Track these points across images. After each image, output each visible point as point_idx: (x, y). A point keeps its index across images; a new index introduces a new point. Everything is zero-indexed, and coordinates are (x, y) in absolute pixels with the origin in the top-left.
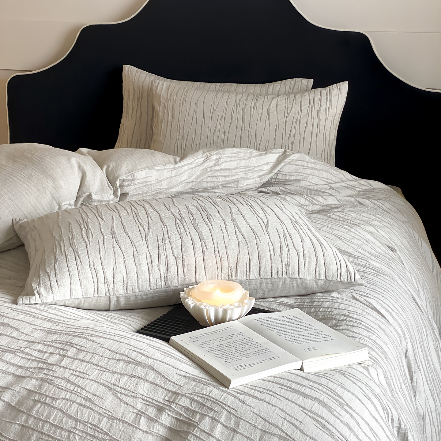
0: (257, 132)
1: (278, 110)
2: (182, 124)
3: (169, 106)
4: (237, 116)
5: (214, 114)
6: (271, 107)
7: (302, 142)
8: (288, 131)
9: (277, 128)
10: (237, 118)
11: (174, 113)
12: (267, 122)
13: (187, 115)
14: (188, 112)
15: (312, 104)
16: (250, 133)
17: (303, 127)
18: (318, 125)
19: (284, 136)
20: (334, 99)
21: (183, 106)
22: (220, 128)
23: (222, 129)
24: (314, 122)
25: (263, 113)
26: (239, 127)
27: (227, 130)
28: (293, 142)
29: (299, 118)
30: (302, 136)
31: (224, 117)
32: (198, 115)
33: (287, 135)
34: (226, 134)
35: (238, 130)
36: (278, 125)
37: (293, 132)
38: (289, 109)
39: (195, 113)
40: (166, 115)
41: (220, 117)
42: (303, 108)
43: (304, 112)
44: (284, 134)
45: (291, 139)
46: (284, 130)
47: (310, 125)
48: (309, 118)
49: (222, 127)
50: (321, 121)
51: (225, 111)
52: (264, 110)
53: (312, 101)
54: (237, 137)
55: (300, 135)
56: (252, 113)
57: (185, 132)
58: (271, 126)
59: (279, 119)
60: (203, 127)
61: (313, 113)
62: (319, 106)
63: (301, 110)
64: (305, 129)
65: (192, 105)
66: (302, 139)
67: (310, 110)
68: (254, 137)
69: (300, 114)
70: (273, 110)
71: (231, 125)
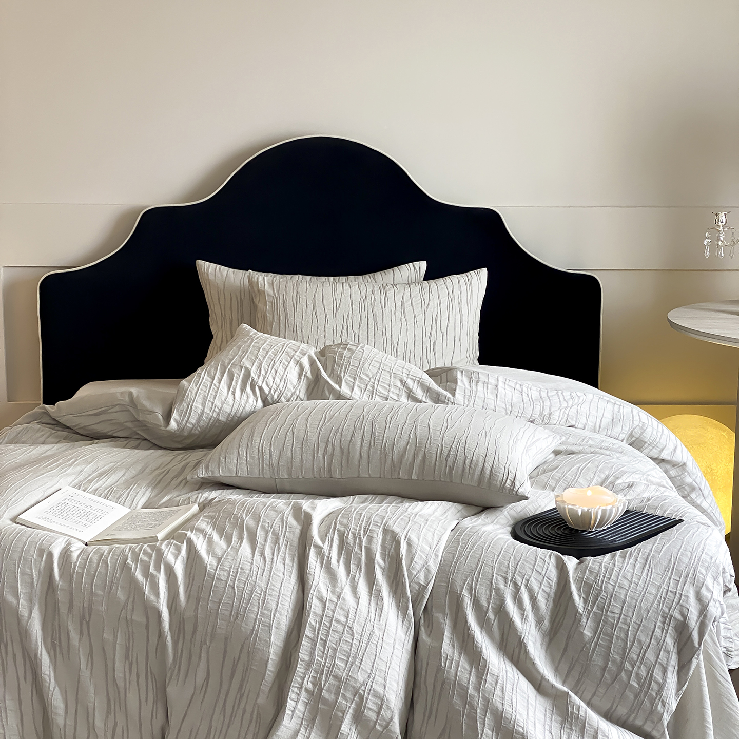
0: (393, 332)
1: (414, 304)
2: (299, 327)
3: (279, 305)
4: (366, 314)
5: (338, 313)
6: (405, 300)
7: (444, 341)
8: (428, 330)
9: (416, 326)
12: (403, 319)
13: (304, 315)
14: (304, 312)
15: (452, 296)
16: (384, 334)
17: (444, 324)
18: (461, 321)
19: (424, 335)
21: (298, 305)
22: (347, 328)
23: (350, 331)
24: (456, 318)
25: (397, 309)
26: (370, 327)
27: (357, 332)
28: (435, 342)
29: (439, 312)
30: (445, 334)
31: (350, 315)
32: (318, 314)
33: (428, 334)
34: (357, 336)
35: (370, 330)
36: (415, 323)
37: (433, 330)
38: (427, 302)
39: (314, 312)
40: (275, 315)
41: (346, 316)
42: (442, 301)
43: (444, 305)
44: (424, 333)
46: (424, 327)
47: (452, 320)
48: (451, 313)
49: (350, 327)
50: (463, 317)
51: (351, 309)
52: (397, 305)
53: (451, 292)
54: (370, 338)
56: (384, 309)
57: (304, 335)
58: (408, 323)
59: (417, 315)
60: (326, 330)
61: (454, 307)
62: (460, 298)
63: (440, 303)
64: (447, 327)
65: (308, 303)
66: (445, 338)
67: (450, 302)
68: (389, 338)
69: (439, 308)
70: (407, 305)
71: (361, 325)
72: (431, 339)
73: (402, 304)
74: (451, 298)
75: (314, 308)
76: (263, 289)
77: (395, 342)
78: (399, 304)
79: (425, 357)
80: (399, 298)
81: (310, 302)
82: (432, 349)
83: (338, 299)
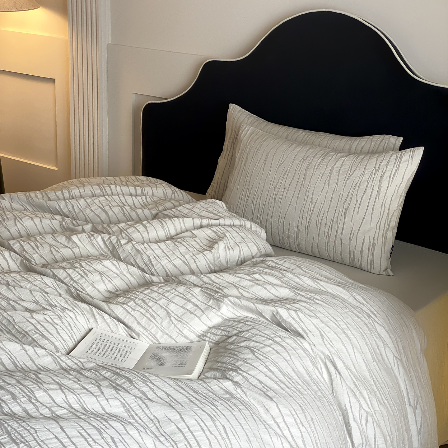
0: (314, 192)
1: (341, 171)
2: (250, 174)
3: (245, 153)
5: (279, 168)
7: (357, 208)
8: (345, 195)
9: (336, 190)
10: (299, 174)
11: (247, 162)
12: (327, 182)
13: (257, 164)
15: (377, 168)
16: (307, 192)
17: (361, 192)
18: (379, 192)
19: (340, 199)
20: (403, 166)
21: (256, 156)
22: (281, 183)
23: (283, 184)
24: (374, 188)
25: (325, 173)
26: (299, 184)
27: (287, 186)
28: (348, 207)
29: (359, 182)
30: (359, 201)
31: (288, 171)
32: (265, 166)
33: (344, 199)
34: (286, 190)
35: (297, 187)
36: (336, 187)
37: (350, 196)
38: (352, 171)
39: (264, 164)
40: (240, 162)
41: (285, 171)
42: (366, 172)
43: (366, 177)
44: (341, 197)
45: (347, 204)
46: (342, 193)
47: (369, 191)
48: (370, 184)
49: (284, 181)
50: (382, 189)
51: (291, 165)
52: (327, 169)
53: (378, 165)
55: (357, 201)
58: (330, 187)
59: (339, 181)
60: (267, 180)
61: (375, 179)
62: (384, 172)
63: (364, 173)
64: (363, 196)
66: (358, 205)
67: (373, 175)
68: (310, 196)
71: (293, 181)
72: (345, 204)
75: (266, 159)
77: (314, 201)
79: (335, 220)
82: (343, 213)
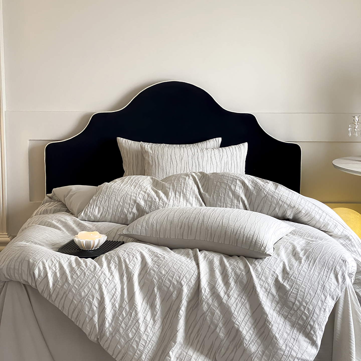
1: (216, 157)
2: (165, 167)
3: (155, 157)
4: (195, 161)
5: (182, 161)
6: (212, 156)
11: (159, 161)
12: (212, 164)
13: (167, 162)
14: (167, 161)
16: (203, 170)
17: (230, 166)
21: (164, 158)
23: (188, 169)
26: (197, 167)
29: (227, 161)
31: (188, 162)
32: (173, 161)
35: (197, 169)
37: (225, 169)
38: (222, 156)
40: (154, 162)
41: (186, 162)
47: (233, 164)
48: (232, 161)
49: (188, 167)
50: (238, 163)
51: (188, 159)
56: (203, 159)
57: (167, 171)
59: (217, 162)
60: (177, 168)
61: (234, 158)
62: (236, 155)
64: (231, 168)
65: (168, 157)
67: (232, 157)
69: (227, 159)
70: (213, 157)
73: (211, 157)
74: (232, 155)
75: (171, 159)
76: (147, 150)
78: (209, 157)
80: (209, 154)
81: (169, 156)
83: (182, 155)
